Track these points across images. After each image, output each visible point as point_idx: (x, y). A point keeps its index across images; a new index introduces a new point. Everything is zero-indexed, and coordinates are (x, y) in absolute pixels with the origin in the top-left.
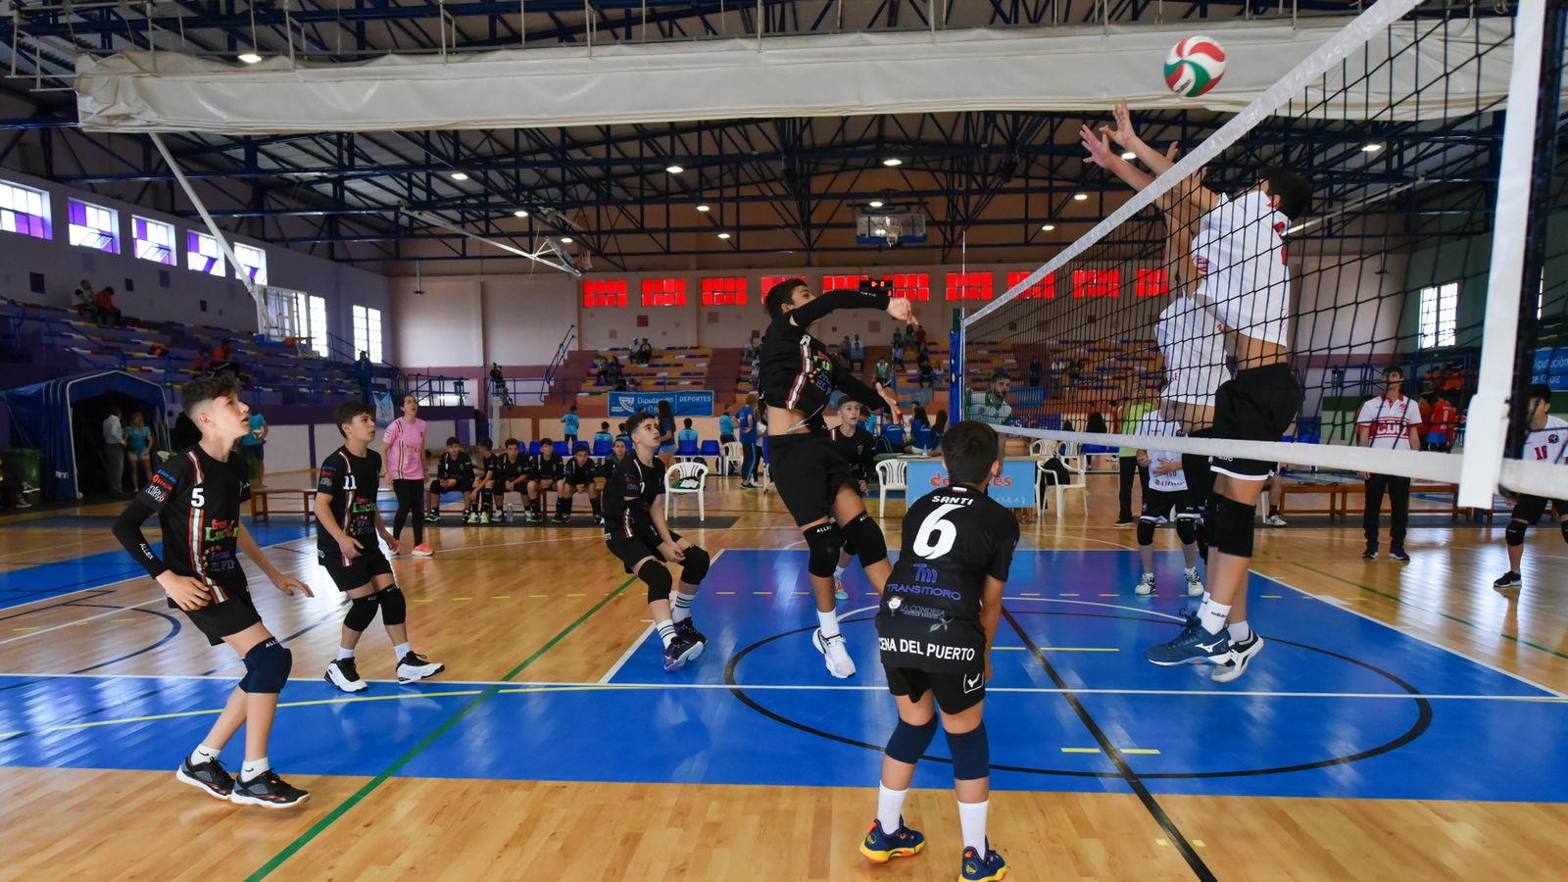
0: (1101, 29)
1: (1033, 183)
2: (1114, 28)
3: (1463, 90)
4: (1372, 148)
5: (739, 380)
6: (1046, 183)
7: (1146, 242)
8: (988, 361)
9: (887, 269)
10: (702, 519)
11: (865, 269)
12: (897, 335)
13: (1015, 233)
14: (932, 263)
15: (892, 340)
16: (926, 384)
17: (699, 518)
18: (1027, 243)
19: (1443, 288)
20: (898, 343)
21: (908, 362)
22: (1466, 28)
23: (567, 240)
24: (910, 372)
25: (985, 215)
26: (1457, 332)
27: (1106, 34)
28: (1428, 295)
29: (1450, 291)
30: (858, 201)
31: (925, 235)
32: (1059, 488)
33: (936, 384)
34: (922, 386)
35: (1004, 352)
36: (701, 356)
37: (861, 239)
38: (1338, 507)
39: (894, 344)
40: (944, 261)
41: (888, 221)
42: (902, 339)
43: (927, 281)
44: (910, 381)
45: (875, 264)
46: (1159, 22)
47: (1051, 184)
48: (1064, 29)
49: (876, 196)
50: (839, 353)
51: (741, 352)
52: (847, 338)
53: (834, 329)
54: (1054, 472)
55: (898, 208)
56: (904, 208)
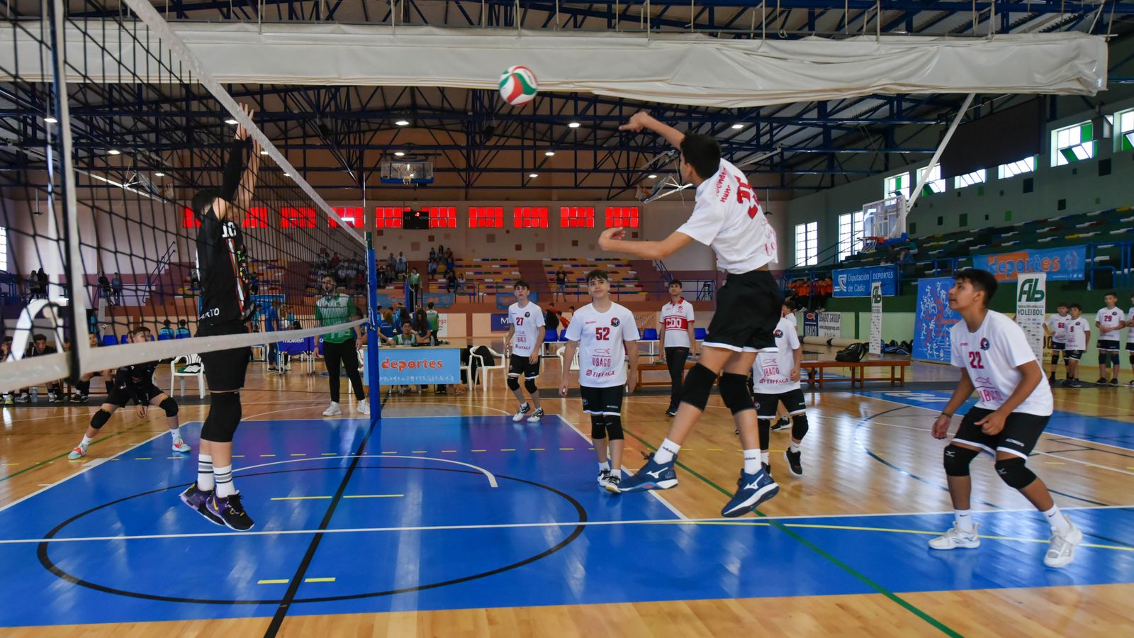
0: (515, 32)
1: (527, 143)
2: (524, 32)
3: (760, 88)
4: (738, 127)
5: (307, 286)
7: (611, 188)
8: (499, 273)
9: (424, 203)
10: (202, 397)
11: (407, 203)
12: (432, 253)
13: (515, 179)
14: (457, 199)
15: (428, 256)
16: (452, 290)
17: (199, 396)
18: (523, 187)
19: (809, 225)
20: (433, 258)
21: (440, 273)
22: (761, 46)
23: (159, 175)
24: (440, 280)
25: (493, 165)
26: (819, 254)
27: (520, 35)
28: (800, 229)
29: (813, 226)
30: (387, 151)
31: (432, 178)
32: (485, 369)
33: (459, 290)
34: (449, 292)
35: (512, 266)
36: (278, 268)
37: (384, 180)
39: (430, 259)
40: (466, 199)
41: (408, 166)
42: (436, 256)
43: (454, 213)
44: (440, 288)
45: (415, 199)
46: (557, 30)
47: (535, 143)
48: (490, 30)
49: (399, 148)
50: (387, 266)
51: (311, 264)
52: (392, 255)
53: (385, 248)
54: (481, 357)
55: (419, 158)
56: (423, 157)
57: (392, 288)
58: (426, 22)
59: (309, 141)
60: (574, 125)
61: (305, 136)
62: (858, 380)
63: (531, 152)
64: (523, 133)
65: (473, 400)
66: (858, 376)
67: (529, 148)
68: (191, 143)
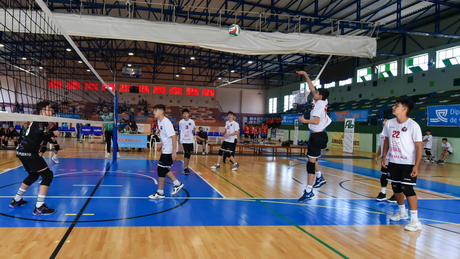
0: (173, 23)
1: (176, 64)
2: (176, 24)
3: (258, 48)
4: (250, 62)
5: (93, 111)
6: (173, 64)
7: (205, 82)
9: (137, 84)
10: (50, 149)
11: (132, 83)
12: (140, 102)
13: (171, 77)
14: (150, 83)
15: (138, 103)
16: (146, 115)
17: (49, 148)
18: (174, 80)
19: (274, 99)
20: (140, 103)
21: (142, 109)
22: (259, 34)
23: (41, 68)
24: (142, 112)
25: (163, 71)
26: (277, 109)
27: (174, 25)
28: (271, 100)
29: (275, 99)
30: (125, 64)
31: (141, 74)
32: (156, 143)
33: (149, 116)
34: (145, 116)
36: (83, 104)
37: (123, 74)
38: (241, 151)
39: (139, 104)
40: (153, 83)
41: (132, 70)
42: (141, 103)
43: (148, 88)
44: (142, 114)
45: (134, 82)
46: (188, 23)
47: (178, 64)
48: (164, 22)
49: (130, 63)
50: (123, 106)
52: (125, 101)
53: (122, 99)
54: (155, 139)
55: (136, 67)
56: (138, 67)
57: (124, 113)
58: (141, 18)
59: (97, 59)
60: (193, 58)
61: (96, 57)
62: (289, 153)
63: (177, 67)
64: (174, 60)
65: (151, 154)
66: (289, 152)
67: (176, 66)
68: (53, 57)
